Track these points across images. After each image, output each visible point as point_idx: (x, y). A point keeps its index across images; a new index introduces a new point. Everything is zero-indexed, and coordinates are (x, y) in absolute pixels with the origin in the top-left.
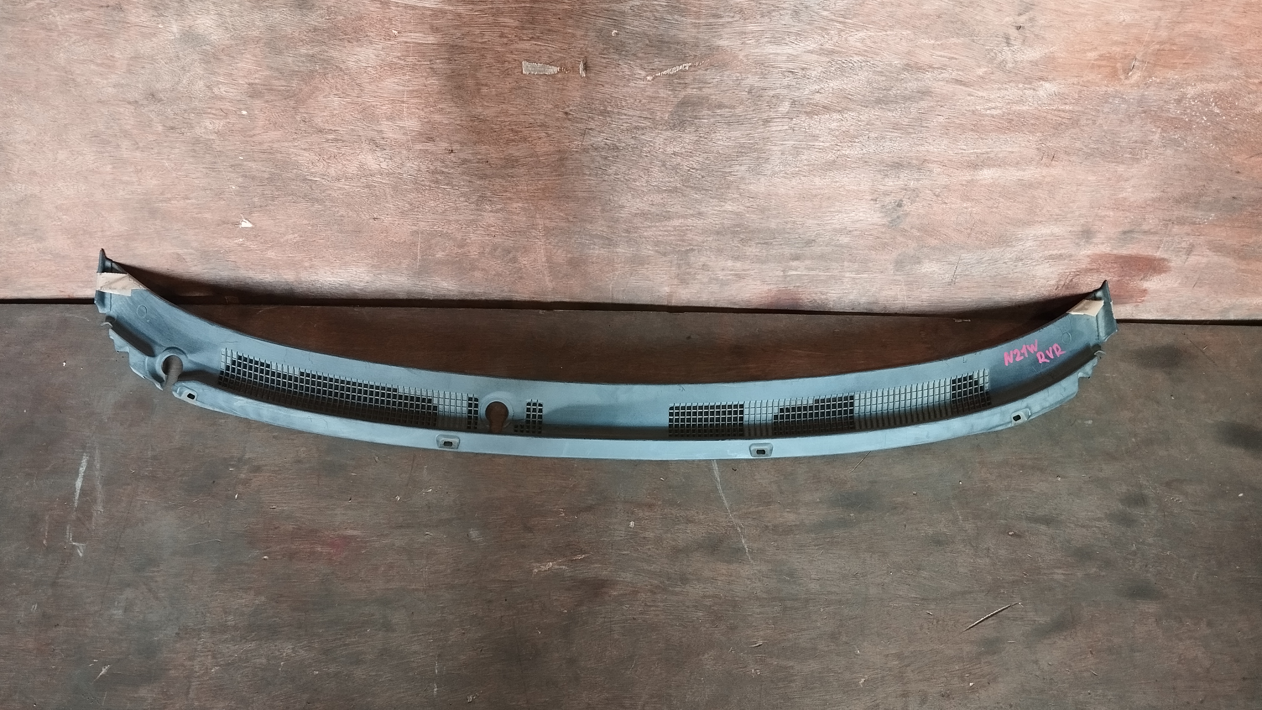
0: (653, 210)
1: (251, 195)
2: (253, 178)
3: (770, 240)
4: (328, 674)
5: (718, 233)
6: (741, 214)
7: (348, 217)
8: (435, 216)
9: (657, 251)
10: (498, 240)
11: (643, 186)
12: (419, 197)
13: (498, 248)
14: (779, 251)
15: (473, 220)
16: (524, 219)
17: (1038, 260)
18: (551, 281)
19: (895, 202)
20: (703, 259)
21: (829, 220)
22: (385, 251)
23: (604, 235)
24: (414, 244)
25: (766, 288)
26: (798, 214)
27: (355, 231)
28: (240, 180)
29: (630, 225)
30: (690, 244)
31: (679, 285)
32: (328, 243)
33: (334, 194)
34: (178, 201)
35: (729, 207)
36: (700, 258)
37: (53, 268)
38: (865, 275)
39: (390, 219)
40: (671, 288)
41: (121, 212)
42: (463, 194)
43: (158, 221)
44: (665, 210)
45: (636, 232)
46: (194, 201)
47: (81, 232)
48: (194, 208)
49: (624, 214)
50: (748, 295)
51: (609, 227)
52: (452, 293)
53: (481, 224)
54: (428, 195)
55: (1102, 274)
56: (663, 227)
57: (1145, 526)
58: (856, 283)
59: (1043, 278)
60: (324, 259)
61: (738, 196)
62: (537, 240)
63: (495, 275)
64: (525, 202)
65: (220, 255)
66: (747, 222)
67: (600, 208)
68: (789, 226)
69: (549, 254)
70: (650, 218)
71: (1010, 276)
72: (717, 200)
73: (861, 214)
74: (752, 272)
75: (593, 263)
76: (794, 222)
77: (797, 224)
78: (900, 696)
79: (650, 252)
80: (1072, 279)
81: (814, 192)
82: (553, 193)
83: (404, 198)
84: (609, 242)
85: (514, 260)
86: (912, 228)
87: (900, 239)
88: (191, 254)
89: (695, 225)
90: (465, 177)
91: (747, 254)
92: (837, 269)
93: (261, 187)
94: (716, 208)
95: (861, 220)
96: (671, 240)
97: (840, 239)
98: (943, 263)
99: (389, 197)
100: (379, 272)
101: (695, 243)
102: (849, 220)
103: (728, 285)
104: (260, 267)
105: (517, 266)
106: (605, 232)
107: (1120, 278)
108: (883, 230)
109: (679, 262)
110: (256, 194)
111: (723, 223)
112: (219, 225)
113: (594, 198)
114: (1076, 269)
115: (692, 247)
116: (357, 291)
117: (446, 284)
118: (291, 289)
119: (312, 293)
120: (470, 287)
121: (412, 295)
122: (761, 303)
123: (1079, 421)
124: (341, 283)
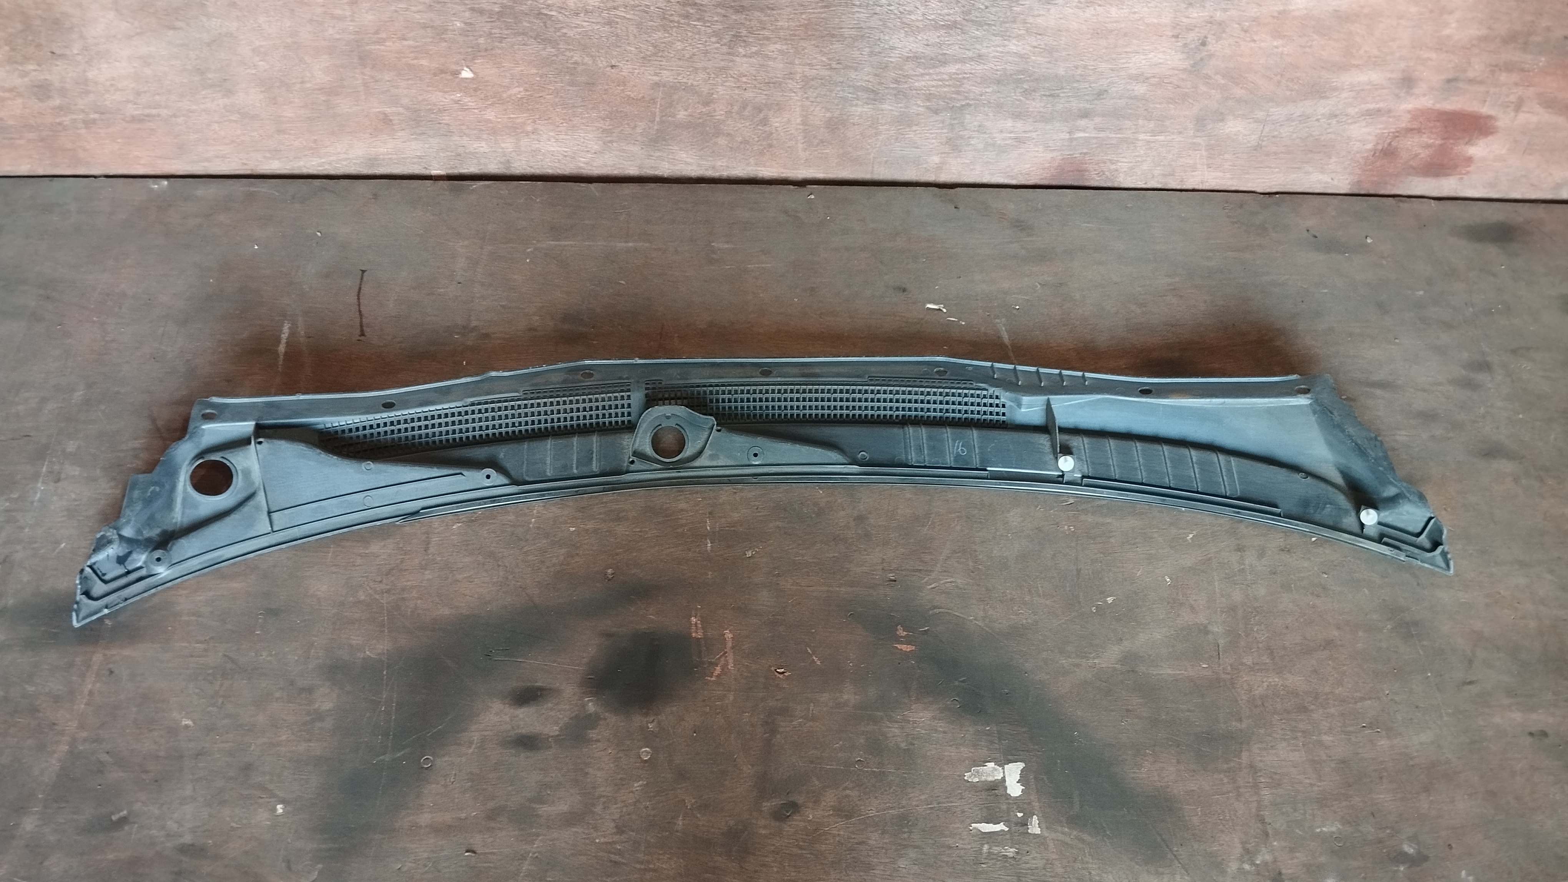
0: (928, 51)
1: (476, 34)
2: (481, 12)
3: (1057, 91)
4: (587, 530)
5: (999, 82)
6: (1026, 56)
7: (583, 64)
8: (681, 63)
9: (928, 108)
10: (749, 95)
11: (918, 20)
12: (665, 37)
13: (747, 105)
14: (1067, 105)
15: (723, 68)
16: (781, 65)
17: (1353, 117)
18: (805, 150)
19: (1199, 40)
20: (980, 117)
21: (1124, 63)
22: (619, 110)
23: (870, 86)
24: (653, 100)
25: (1049, 155)
26: (1090, 55)
27: (589, 84)
28: (467, 14)
29: (901, 72)
30: (967, 98)
31: (950, 153)
32: (557, 100)
33: (571, 33)
34: (393, 42)
35: (1013, 46)
36: (976, 116)
37: (239, 132)
38: (1160, 137)
39: (629, 66)
40: (941, 157)
41: (326, 57)
42: (716, 34)
43: (368, 69)
44: (941, 52)
45: (906, 82)
46: (411, 43)
47: (278, 84)
48: (411, 52)
49: (894, 57)
50: (1028, 166)
51: (876, 75)
52: (690, 168)
53: (731, 72)
54: (675, 34)
55: (1425, 136)
56: (937, 74)
57: (1492, 390)
58: (1151, 148)
59: (1360, 141)
60: (550, 121)
61: (1024, 32)
62: (793, 94)
63: (741, 143)
64: (784, 42)
65: (433, 116)
66: (1033, 67)
67: (867, 50)
68: (1079, 72)
69: (804, 113)
70: (923, 63)
71: (1323, 138)
72: (1000, 38)
73: (1161, 56)
74: (1034, 135)
75: (854, 124)
76: (1085, 67)
77: (1089, 69)
78: (1235, 550)
79: (920, 109)
80: (1391, 142)
81: (1110, 26)
82: (816, 30)
83: (649, 39)
84: (874, 95)
85: (765, 122)
86: (1216, 74)
87: (1203, 88)
88: (399, 114)
89: (973, 71)
90: (719, 10)
91: (1031, 110)
92: (1130, 129)
93: (489, 25)
94: (998, 49)
95: (1160, 63)
96: (945, 92)
97: (1136, 88)
98: (1248, 121)
99: (632, 38)
100: (609, 139)
101: (972, 96)
102: (1147, 64)
103: (1006, 152)
104: (475, 132)
105: (767, 129)
106: (870, 82)
107: (1443, 142)
108: (1184, 77)
109: (953, 122)
110: (482, 33)
111: (1005, 69)
112: (435, 75)
113: (863, 36)
114: (1396, 128)
115: (968, 101)
116: (582, 165)
117: (684, 155)
118: (508, 161)
119: (531, 167)
120: (711, 159)
121: (645, 170)
122: (1042, 177)
123: (1410, 292)
124: (566, 154)
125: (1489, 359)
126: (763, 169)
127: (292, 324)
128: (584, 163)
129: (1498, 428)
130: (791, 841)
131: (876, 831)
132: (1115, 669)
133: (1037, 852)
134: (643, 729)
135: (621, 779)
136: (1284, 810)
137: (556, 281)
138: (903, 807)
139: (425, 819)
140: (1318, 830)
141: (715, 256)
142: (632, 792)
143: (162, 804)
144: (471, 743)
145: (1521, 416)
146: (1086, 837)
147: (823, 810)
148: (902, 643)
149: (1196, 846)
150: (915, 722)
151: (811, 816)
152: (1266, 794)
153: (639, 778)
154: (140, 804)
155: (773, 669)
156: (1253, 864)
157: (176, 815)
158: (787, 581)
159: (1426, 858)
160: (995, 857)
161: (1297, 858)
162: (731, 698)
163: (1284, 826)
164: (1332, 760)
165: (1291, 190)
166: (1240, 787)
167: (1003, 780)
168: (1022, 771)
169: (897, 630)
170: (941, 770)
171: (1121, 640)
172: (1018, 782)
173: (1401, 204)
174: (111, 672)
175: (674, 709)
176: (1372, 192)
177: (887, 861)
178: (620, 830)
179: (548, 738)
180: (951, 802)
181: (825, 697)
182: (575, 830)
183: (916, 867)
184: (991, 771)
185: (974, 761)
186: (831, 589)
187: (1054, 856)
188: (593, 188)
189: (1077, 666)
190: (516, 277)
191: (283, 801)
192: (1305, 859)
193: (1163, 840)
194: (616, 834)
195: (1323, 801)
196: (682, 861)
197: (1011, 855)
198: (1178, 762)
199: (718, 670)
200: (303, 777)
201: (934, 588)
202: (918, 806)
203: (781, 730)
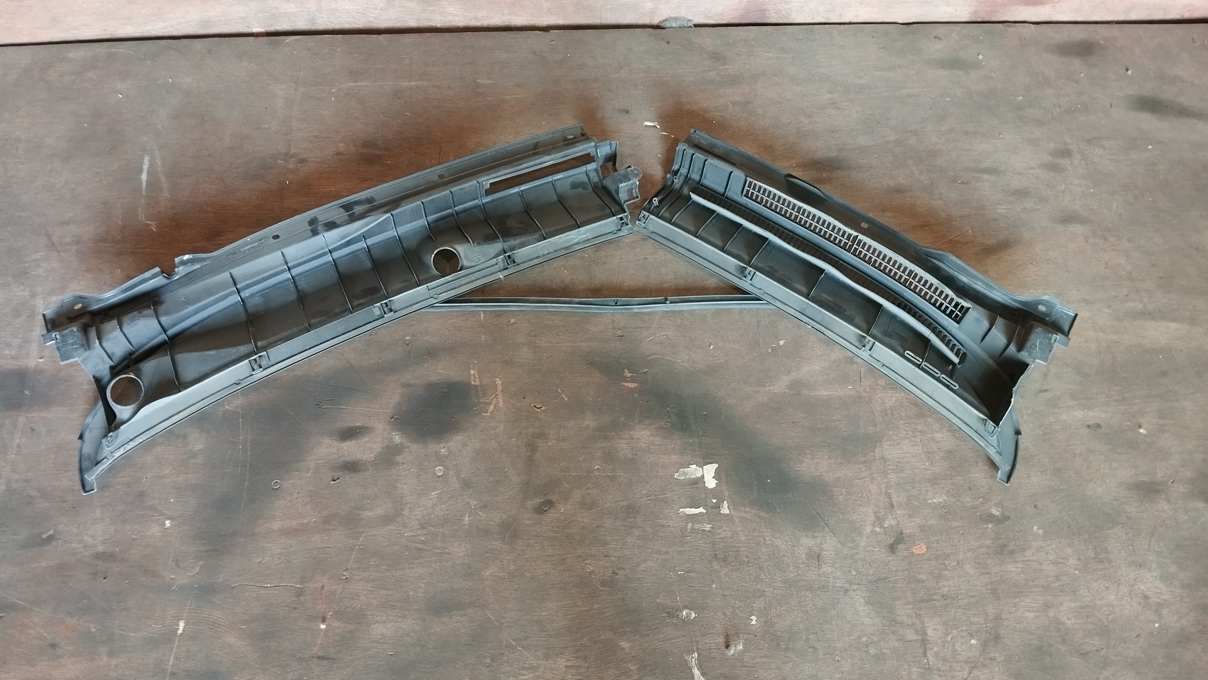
31: (660, 1)
40: (654, 3)
52: (457, 20)
57: (1071, 172)
116: (372, 19)
117: (452, 9)
118: (313, 18)
119: (332, 23)
120: (473, 11)
121: (422, 22)
122: (732, 16)
123: (1012, 98)
124: (358, 11)
125: (1070, 147)
126: (515, 17)
127: (150, 157)
128: (373, 18)
129: (1074, 200)
130: (549, 528)
131: (609, 518)
132: (785, 393)
133: (726, 527)
134: (437, 453)
135: (422, 490)
136: (906, 488)
137: (356, 115)
138: (630, 500)
139: (277, 525)
140: (930, 501)
141: (480, 90)
142: (430, 499)
143: (80, 525)
144: (309, 469)
145: (1092, 190)
146: (763, 514)
147: (572, 504)
148: (628, 382)
149: (841, 517)
150: (638, 439)
151: (563, 510)
152: (893, 477)
153: (436, 489)
154: (62, 525)
155: (532, 405)
156: (881, 526)
157: (90, 532)
158: (541, 340)
159: (1008, 518)
160: (697, 531)
161: (914, 522)
162: (502, 428)
163: (905, 500)
164: (941, 451)
165: (925, 20)
166: (873, 474)
167: (703, 477)
168: (716, 470)
169: (624, 372)
170: (657, 472)
171: (790, 372)
172: (713, 478)
173: (1008, 29)
174: (33, 430)
175: (459, 437)
176: (986, 19)
177: (618, 538)
178: (423, 527)
179: (366, 463)
180: (665, 494)
181: (571, 424)
182: (389, 528)
183: (639, 541)
184: (694, 471)
185: (682, 464)
186: (575, 344)
187: (738, 529)
188: (382, 39)
189: (757, 392)
190: (323, 112)
191: (169, 518)
192: (920, 522)
193: (818, 513)
194: (419, 529)
195: (934, 481)
196: (469, 546)
197: (708, 529)
198: (830, 458)
199: (492, 407)
200: (183, 500)
201: (651, 340)
202: (640, 498)
203: (539, 449)
